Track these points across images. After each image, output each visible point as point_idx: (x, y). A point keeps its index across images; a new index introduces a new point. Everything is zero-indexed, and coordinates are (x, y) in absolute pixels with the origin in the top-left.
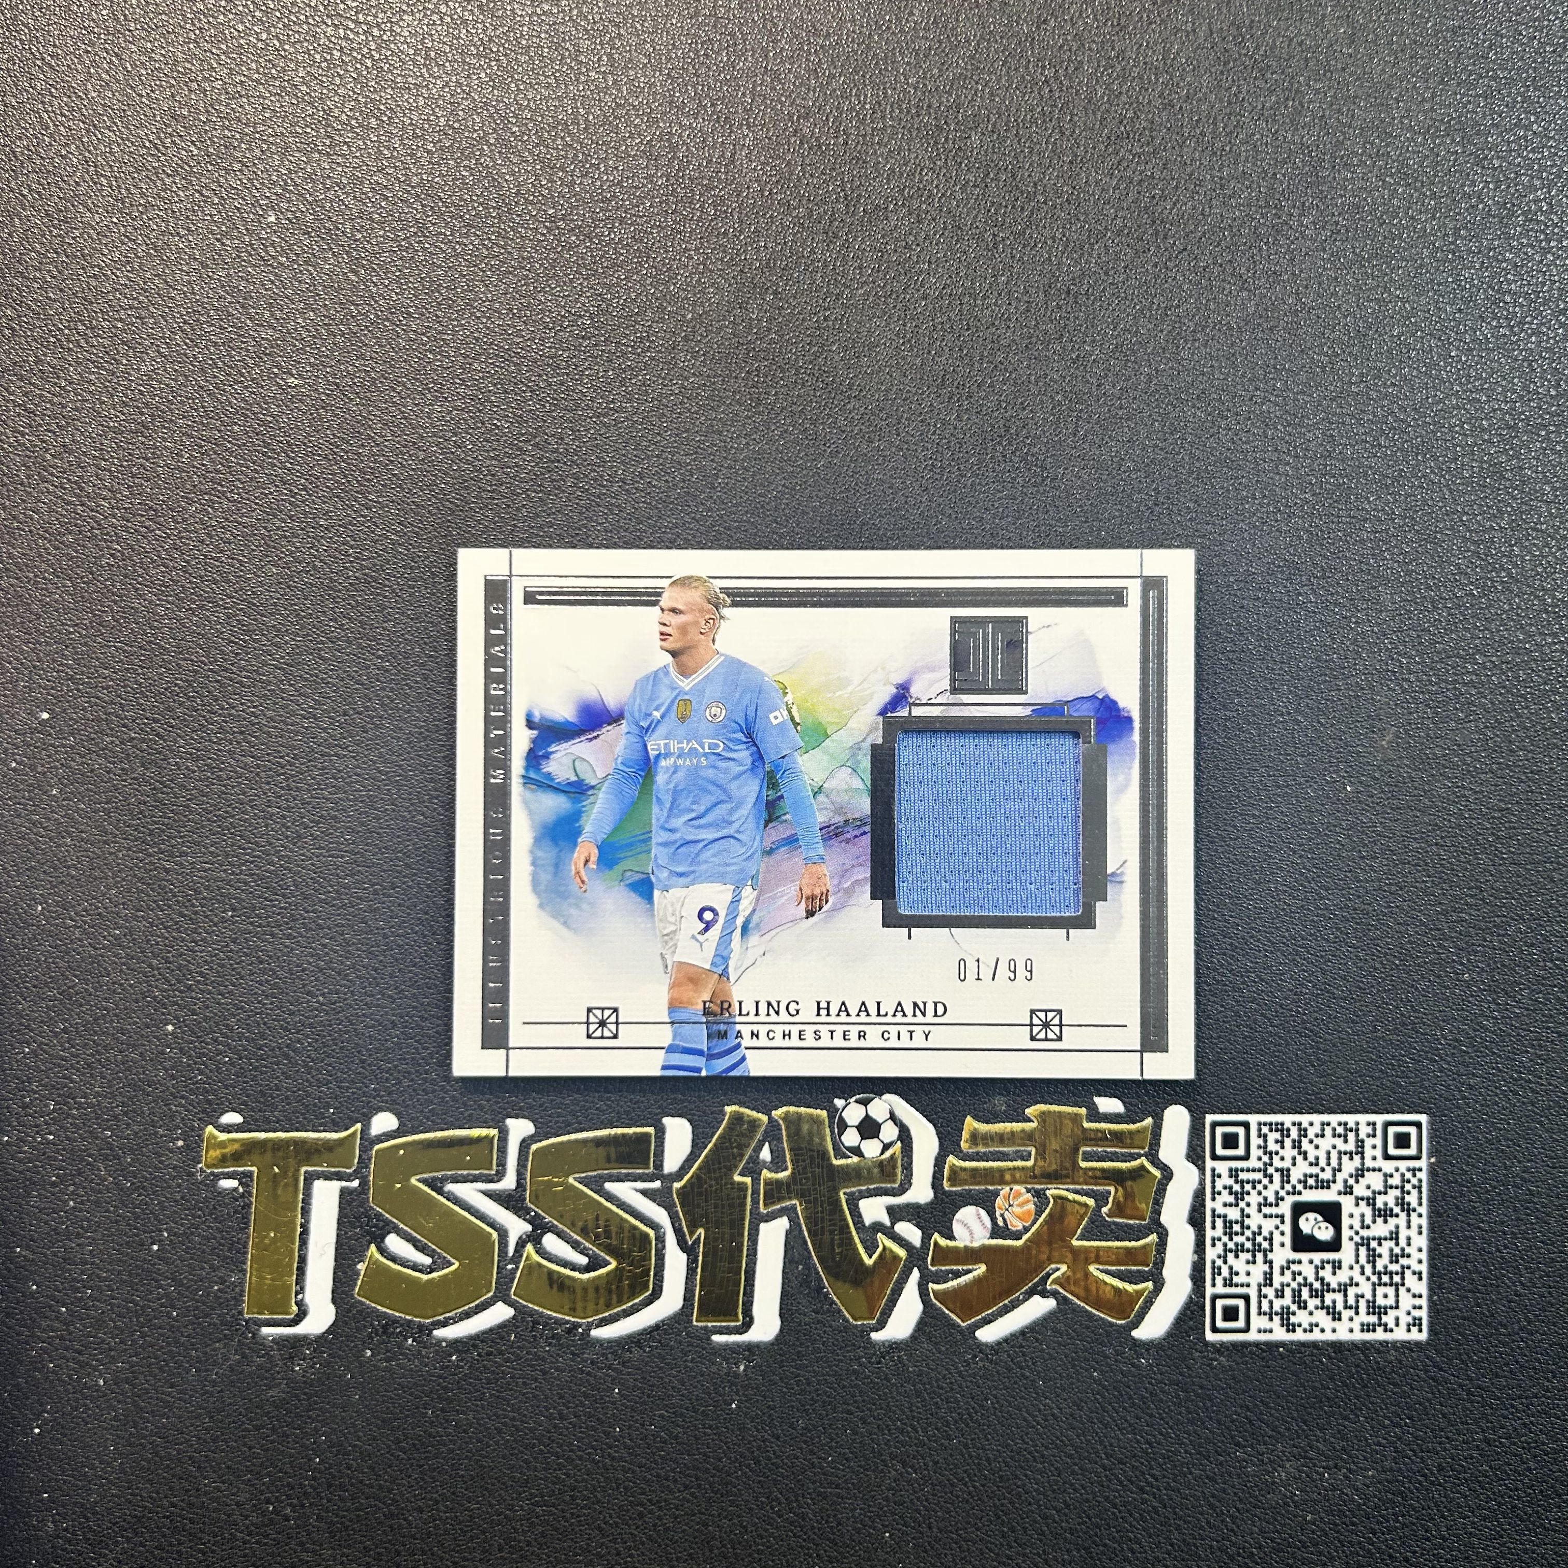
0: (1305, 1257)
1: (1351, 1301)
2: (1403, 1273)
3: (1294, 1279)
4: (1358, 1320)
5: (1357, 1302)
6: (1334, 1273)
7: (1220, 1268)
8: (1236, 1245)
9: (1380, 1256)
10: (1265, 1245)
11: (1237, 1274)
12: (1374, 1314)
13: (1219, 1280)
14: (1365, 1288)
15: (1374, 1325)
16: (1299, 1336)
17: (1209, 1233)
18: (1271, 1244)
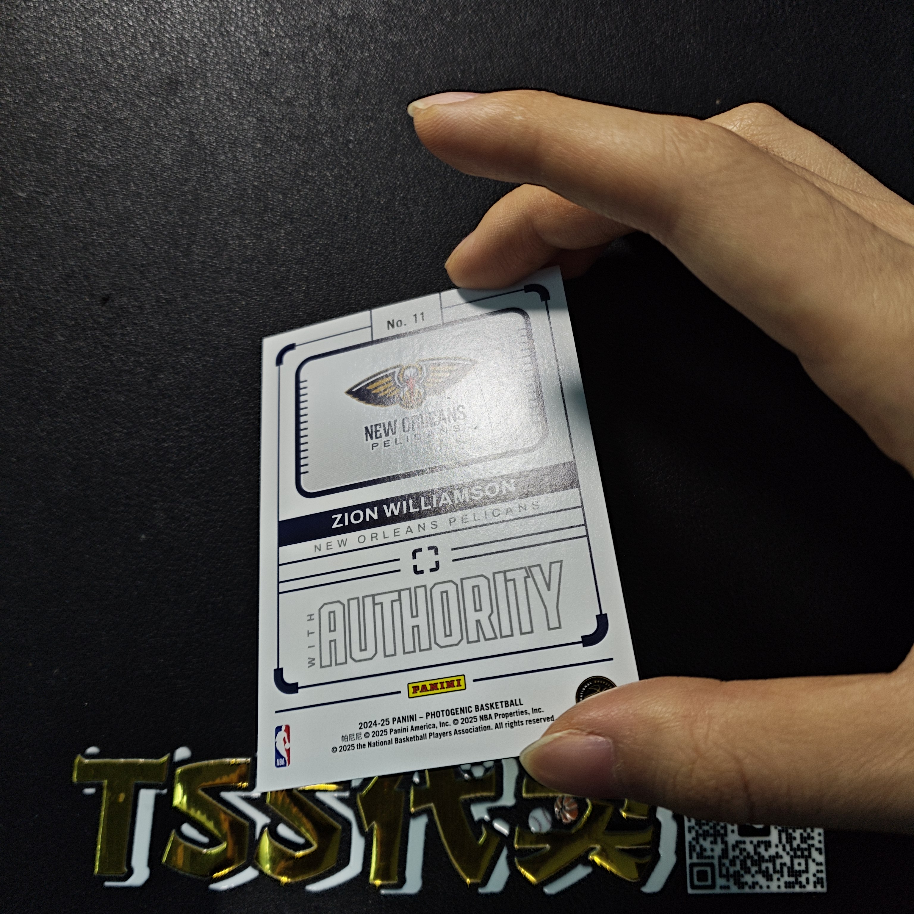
0: (748, 839)
1: (778, 867)
2: (809, 849)
3: (741, 853)
4: (783, 880)
5: (782, 868)
6: (766, 850)
7: (694, 846)
8: (704, 831)
9: (795, 838)
10: (722, 831)
11: (705, 850)
12: (792, 876)
13: (695, 855)
14: (787, 859)
15: (793, 883)
16: (747, 890)
17: (687, 824)
18: (726, 831)
